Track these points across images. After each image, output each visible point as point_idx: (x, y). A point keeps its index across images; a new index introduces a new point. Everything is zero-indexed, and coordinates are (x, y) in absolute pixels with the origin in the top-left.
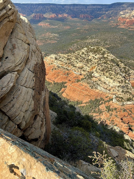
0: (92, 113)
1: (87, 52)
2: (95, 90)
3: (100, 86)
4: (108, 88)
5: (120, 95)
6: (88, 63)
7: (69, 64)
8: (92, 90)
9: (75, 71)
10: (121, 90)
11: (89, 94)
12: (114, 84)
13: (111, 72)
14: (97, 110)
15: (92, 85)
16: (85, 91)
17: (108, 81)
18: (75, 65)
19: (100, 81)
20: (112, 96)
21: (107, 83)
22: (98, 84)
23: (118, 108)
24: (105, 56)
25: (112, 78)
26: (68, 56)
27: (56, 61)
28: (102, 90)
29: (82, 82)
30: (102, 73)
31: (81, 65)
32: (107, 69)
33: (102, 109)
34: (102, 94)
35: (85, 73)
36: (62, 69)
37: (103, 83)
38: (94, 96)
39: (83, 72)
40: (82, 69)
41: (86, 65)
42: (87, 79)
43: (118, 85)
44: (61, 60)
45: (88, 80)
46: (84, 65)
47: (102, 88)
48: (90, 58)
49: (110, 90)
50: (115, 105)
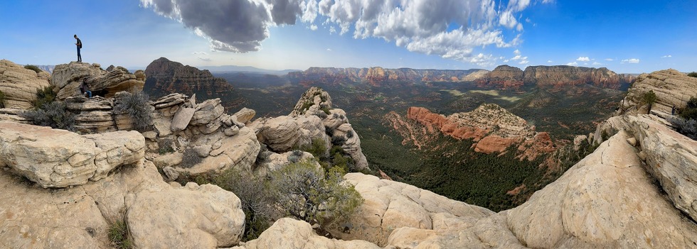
0: (516, 156)
1: (486, 109)
2: (507, 138)
6: (491, 118)
8: (504, 139)
9: (481, 127)
10: (527, 131)
11: (503, 143)
12: (520, 129)
14: (518, 152)
15: (502, 135)
18: (479, 122)
20: (523, 137)
21: (514, 130)
22: (506, 133)
24: (501, 110)
25: (516, 125)
29: (492, 135)
30: (506, 123)
31: (484, 121)
33: (522, 149)
34: (514, 139)
35: (490, 127)
36: (467, 126)
37: (511, 131)
38: (509, 143)
40: (486, 124)
45: (496, 132)
46: (487, 121)
47: (513, 135)
48: (490, 114)
49: (519, 134)
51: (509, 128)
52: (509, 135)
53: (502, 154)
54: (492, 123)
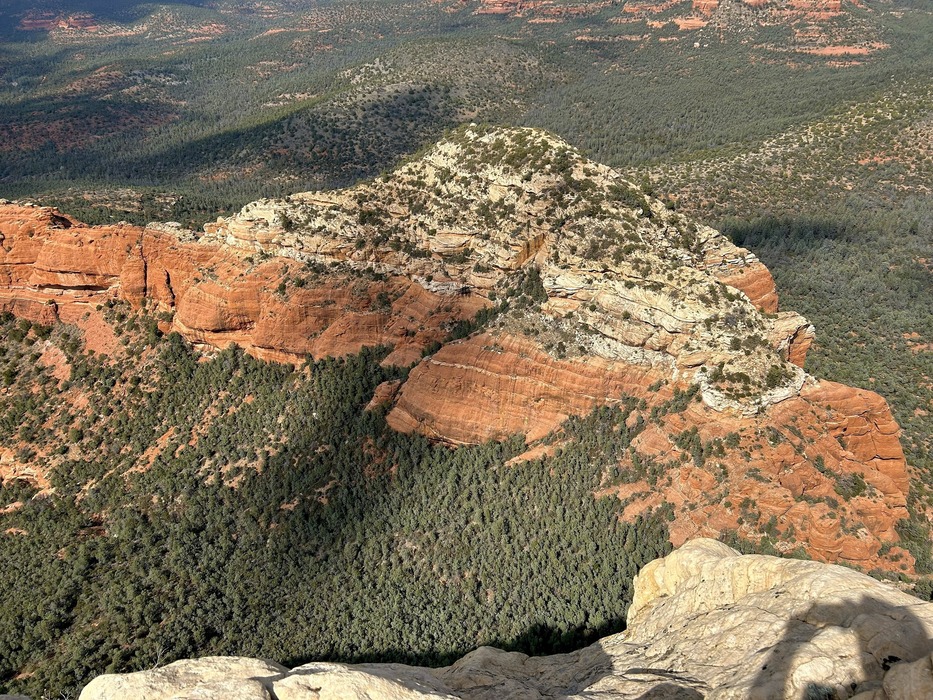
0: (608, 485)
1: (471, 167)
2: (581, 360)
3: (605, 336)
4: (653, 339)
5: (730, 362)
6: (496, 226)
7: (377, 245)
8: (567, 363)
9: (430, 279)
10: (728, 341)
11: (555, 390)
12: (679, 314)
13: (636, 254)
14: (626, 463)
15: (557, 339)
16: (526, 375)
17: (639, 302)
18: (420, 246)
19: (593, 309)
20: (685, 375)
21: (639, 312)
22: (585, 327)
23: (744, 434)
24: (578, 175)
25: (657, 287)
26: (360, 203)
27: (290, 238)
28: (623, 356)
29: (494, 333)
30: (596, 265)
31: (455, 241)
32: (613, 243)
33: (657, 452)
34: (624, 374)
35: (488, 282)
36: (342, 278)
37: (617, 317)
38: (586, 392)
39: (475, 279)
40: (463, 260)
41: (487, 237)
42: (514, 314)
43: (705, 315)
44: (320, 229)
45: (522, 315)
46: (473, 240)
47: (620, 346)
48: (494, 195)
49: (663, 349)
50: (725, 421)
51: (606, 300)
52: (598, 346)
53: (536, 453)
54: (504, 258)
